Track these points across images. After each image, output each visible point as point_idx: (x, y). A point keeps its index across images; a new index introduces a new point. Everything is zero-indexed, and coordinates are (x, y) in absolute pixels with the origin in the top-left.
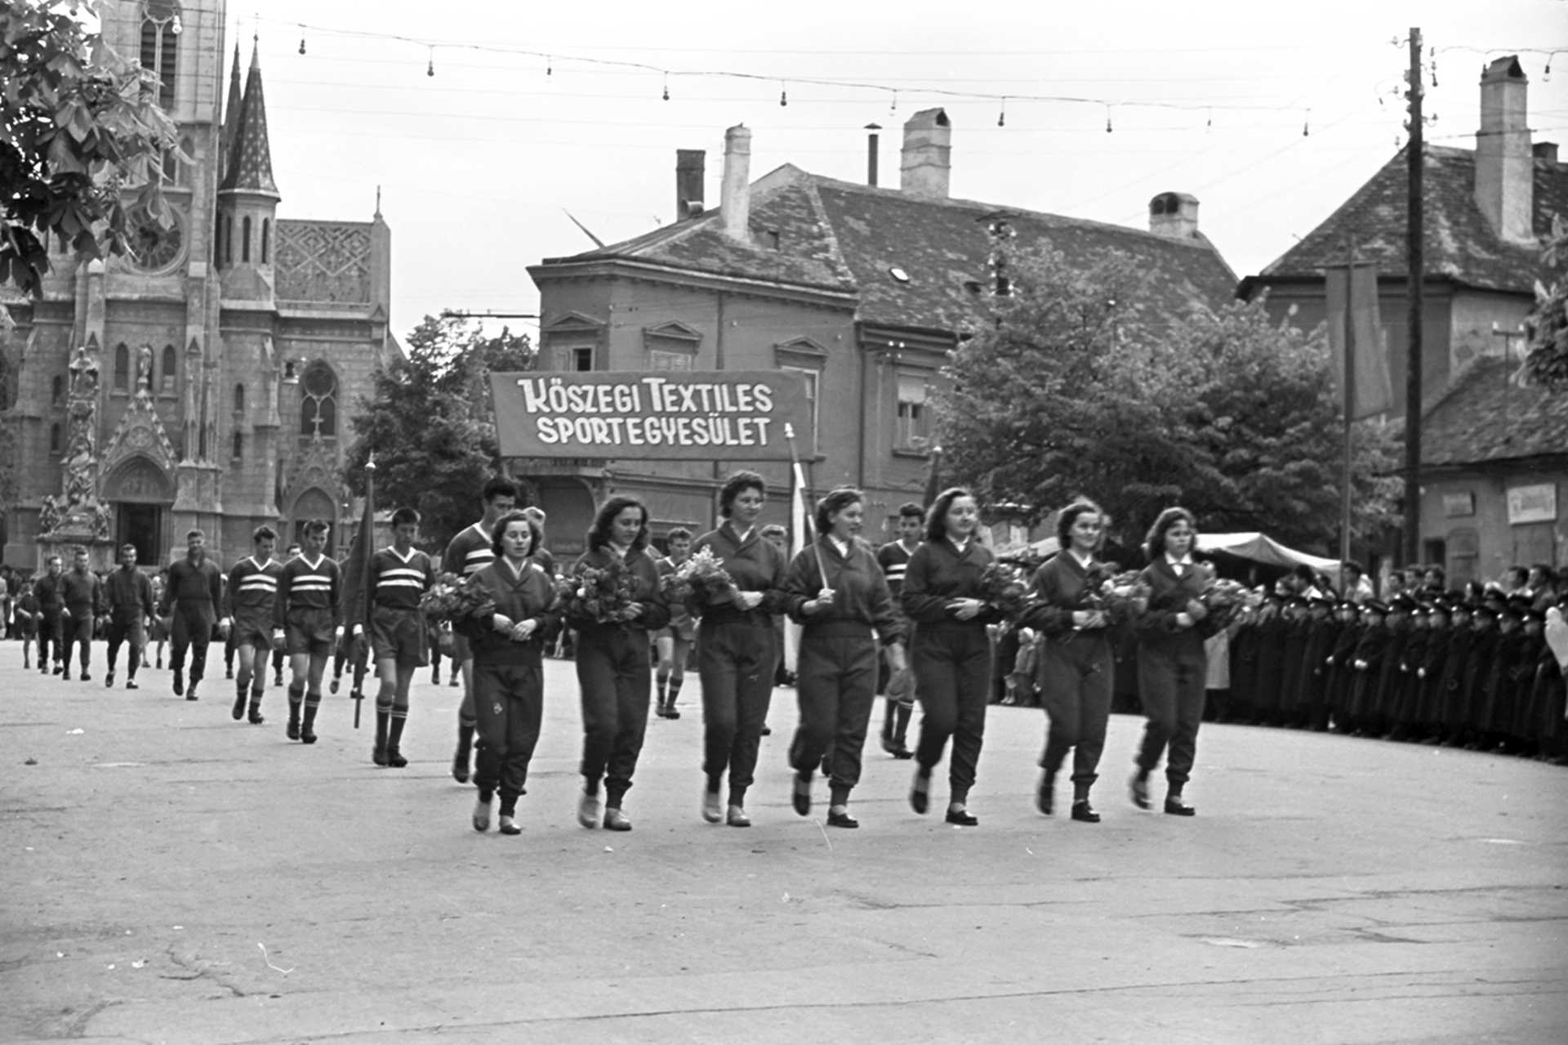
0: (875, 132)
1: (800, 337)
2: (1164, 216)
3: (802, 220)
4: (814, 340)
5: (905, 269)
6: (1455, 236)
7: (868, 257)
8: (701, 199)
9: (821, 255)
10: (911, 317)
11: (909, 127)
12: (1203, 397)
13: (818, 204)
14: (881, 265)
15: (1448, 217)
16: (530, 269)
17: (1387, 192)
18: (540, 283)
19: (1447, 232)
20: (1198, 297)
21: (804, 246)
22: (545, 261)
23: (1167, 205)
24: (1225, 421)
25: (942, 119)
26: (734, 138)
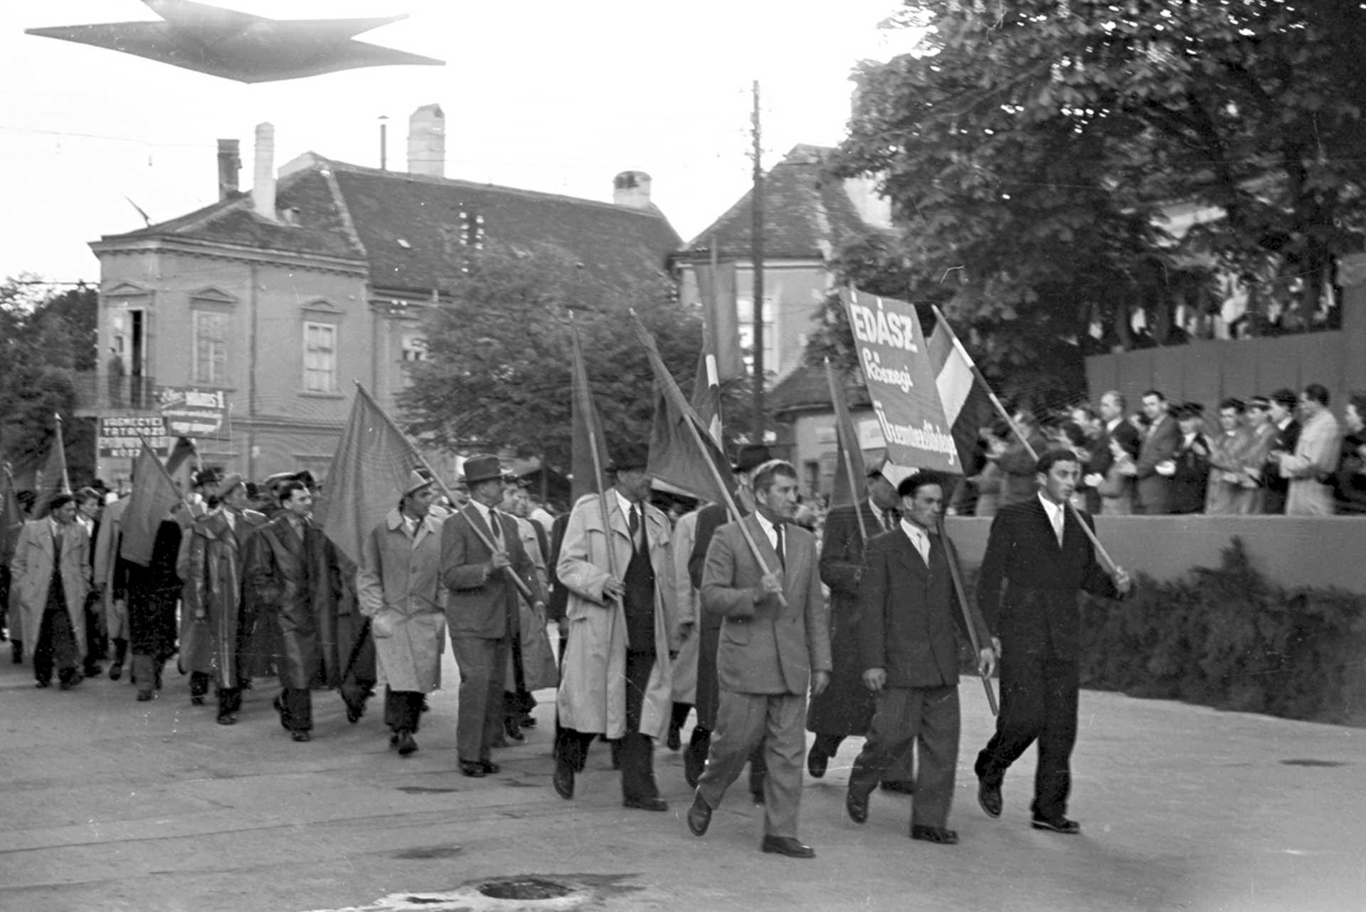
0: (383, 122)
1: (317, 297)
2: (625, 191)
3: (319, 199)
4: (330, 300)
5: (408, 239)
6: (829, 219)
7: (377, 230)
8: (237, 183)
9: (337, 229)
10: (413, 279)
11: (413, 119)
12: (613, 360)
13: (334, 186)
14: (388, 236)
15: (824, 205)
16: (91, 244)
17: (778, 184)
18: (99, 254)
19: (823, 216)
20: (650, 258)
21: (323, 221)
22: (104, 238)
23: (627, 181)
24: (630, 377)
25: (438, 113)
26: (263, 134)
